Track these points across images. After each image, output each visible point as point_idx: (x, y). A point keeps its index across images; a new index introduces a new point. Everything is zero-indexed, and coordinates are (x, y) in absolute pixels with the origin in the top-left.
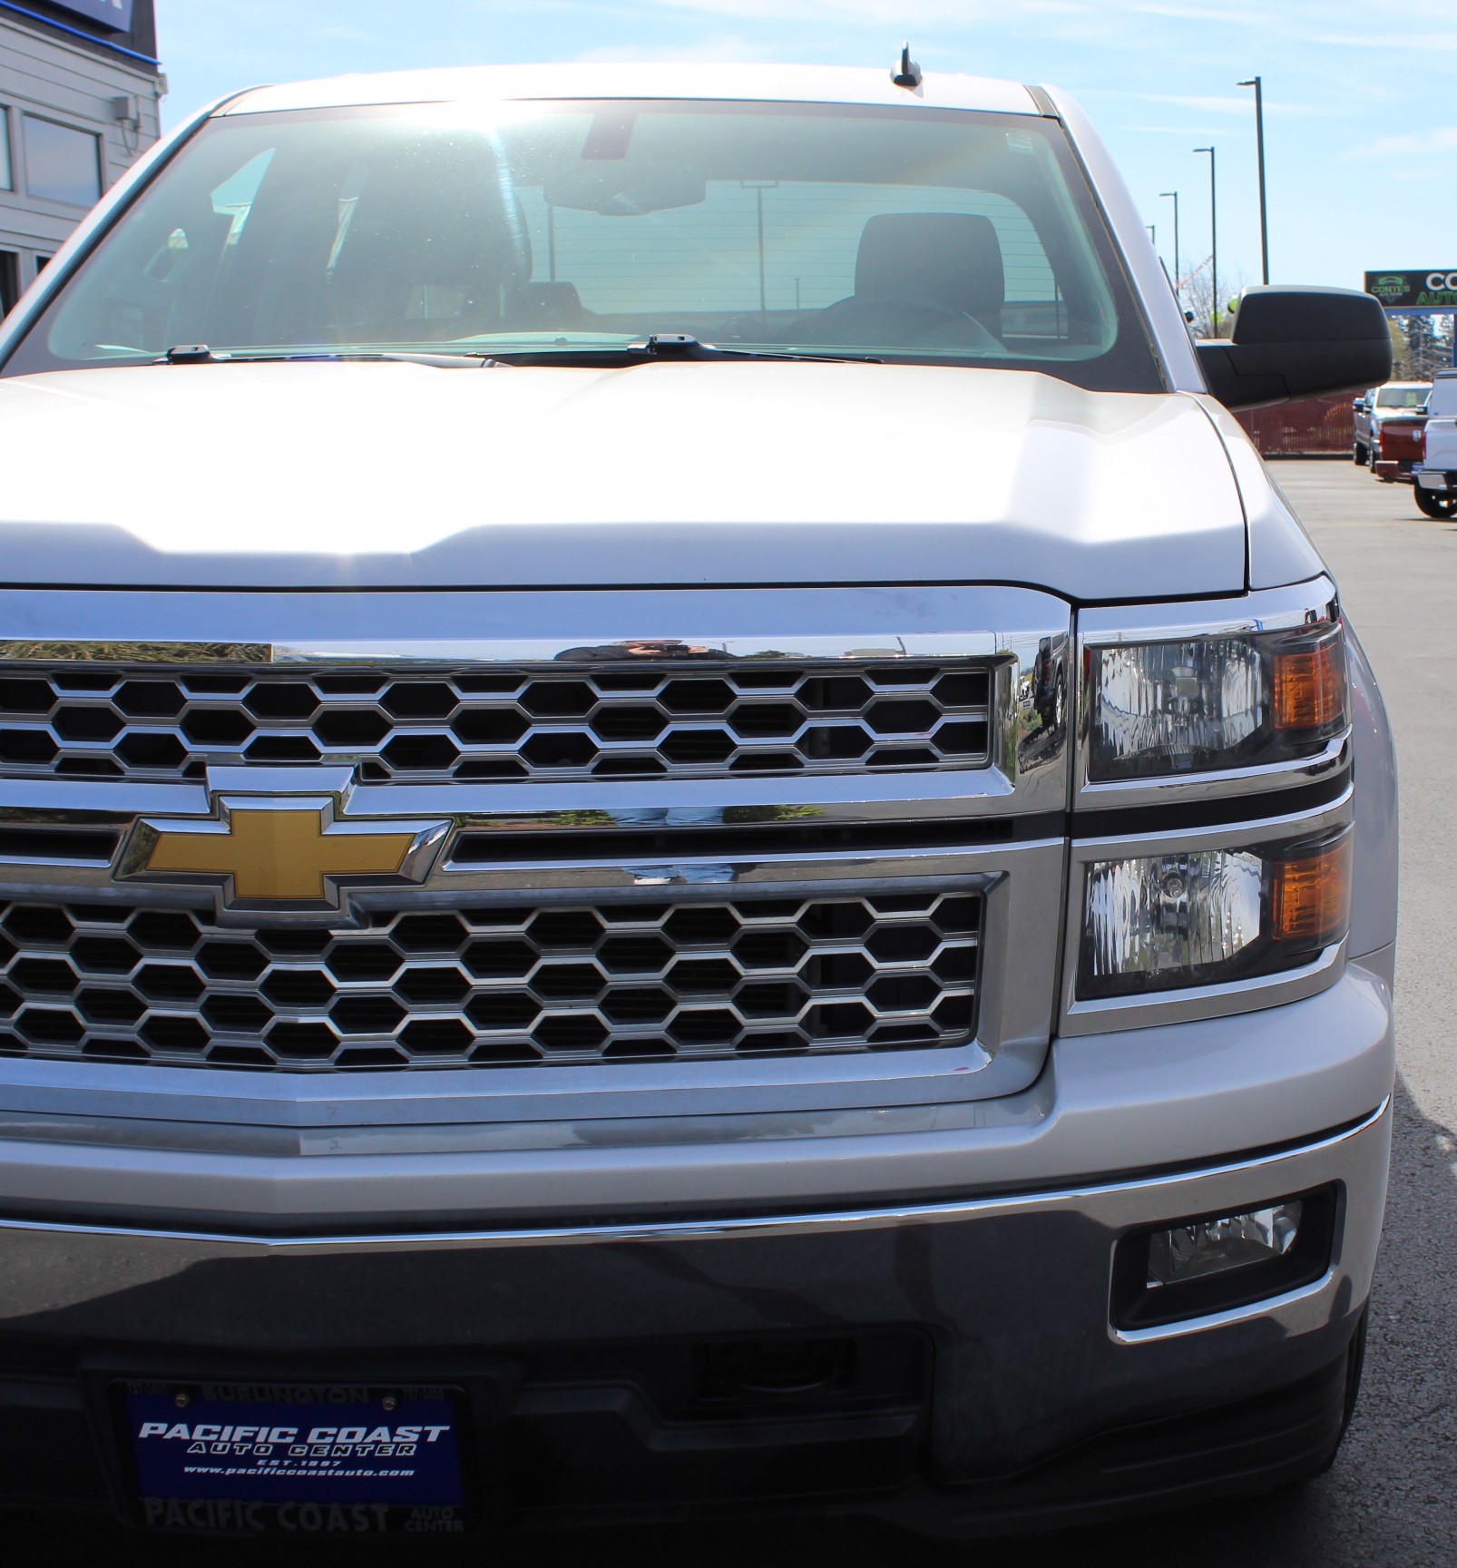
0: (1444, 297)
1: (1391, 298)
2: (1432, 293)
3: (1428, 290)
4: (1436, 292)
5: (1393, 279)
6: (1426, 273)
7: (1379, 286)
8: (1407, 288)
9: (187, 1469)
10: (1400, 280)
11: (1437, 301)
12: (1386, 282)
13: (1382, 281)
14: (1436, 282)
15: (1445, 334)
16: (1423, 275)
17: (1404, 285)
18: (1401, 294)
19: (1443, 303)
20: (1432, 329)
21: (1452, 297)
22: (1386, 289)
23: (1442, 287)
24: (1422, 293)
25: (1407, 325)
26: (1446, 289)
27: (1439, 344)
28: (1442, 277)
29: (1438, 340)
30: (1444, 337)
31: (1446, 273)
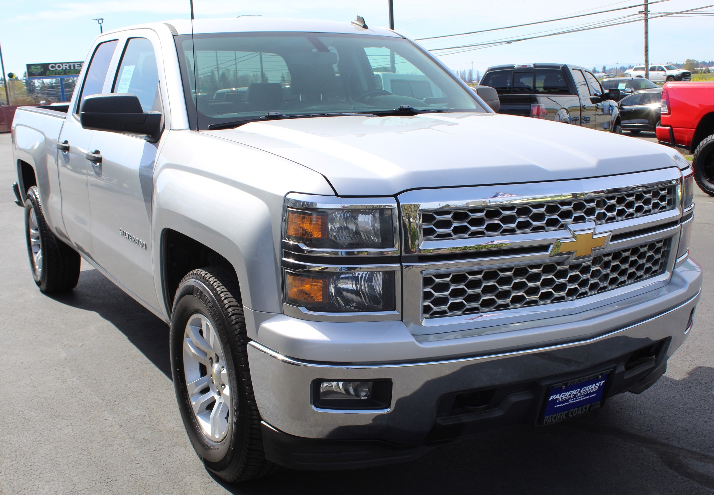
0: (56, 72)
1: (37, 73)
2: (51, 71)
3: (50, 70)
4: (53, 71)
5: (37, 67)
6: (49, 64)
7: (32, 69)
8: (42, 70)
9: (555, 407)
10: (39, 67)
11: (53, 74)
12: (34, 68)
13: (33, 67)
14: (53, 67)
15: (39, 85)
16: (48, 65)
17: (41, 68)
18: (40, 72)
19: (56, 74)
20: (35, 83)
21: (58, 72)
22: (34, 70)
23: (55, 69)
24: (48, 71)
25: (25, 82)
26: (56, 70)
27: (37, 88)
28: (54, 65)
29: (37, 87)
30: (39, 86)
31: (56, 64)
